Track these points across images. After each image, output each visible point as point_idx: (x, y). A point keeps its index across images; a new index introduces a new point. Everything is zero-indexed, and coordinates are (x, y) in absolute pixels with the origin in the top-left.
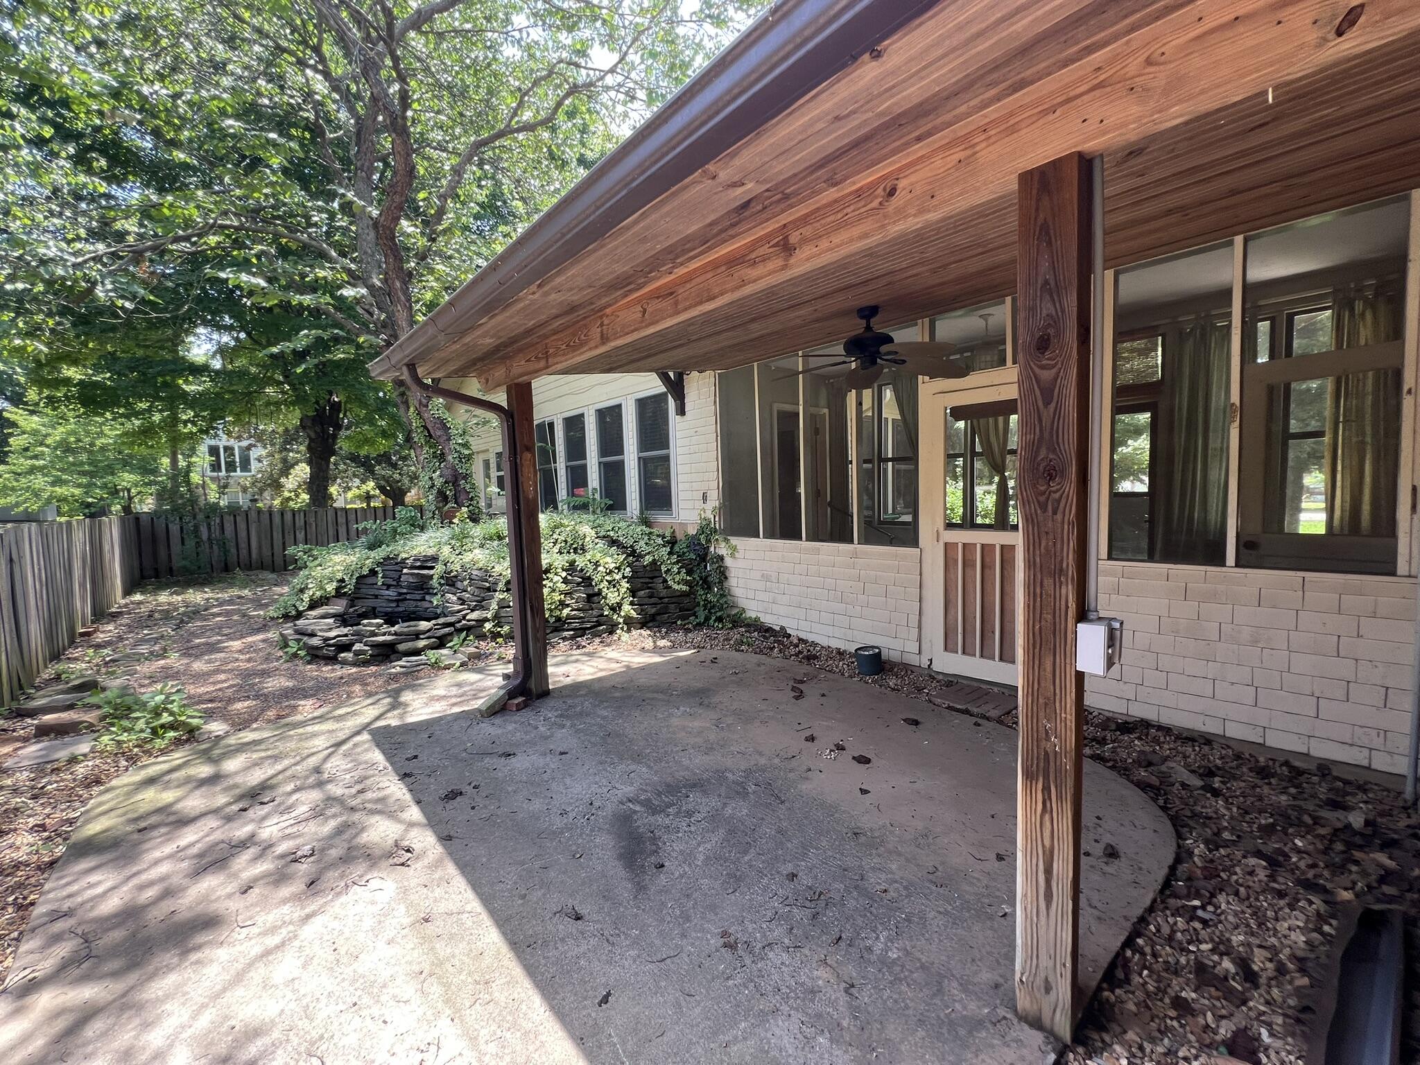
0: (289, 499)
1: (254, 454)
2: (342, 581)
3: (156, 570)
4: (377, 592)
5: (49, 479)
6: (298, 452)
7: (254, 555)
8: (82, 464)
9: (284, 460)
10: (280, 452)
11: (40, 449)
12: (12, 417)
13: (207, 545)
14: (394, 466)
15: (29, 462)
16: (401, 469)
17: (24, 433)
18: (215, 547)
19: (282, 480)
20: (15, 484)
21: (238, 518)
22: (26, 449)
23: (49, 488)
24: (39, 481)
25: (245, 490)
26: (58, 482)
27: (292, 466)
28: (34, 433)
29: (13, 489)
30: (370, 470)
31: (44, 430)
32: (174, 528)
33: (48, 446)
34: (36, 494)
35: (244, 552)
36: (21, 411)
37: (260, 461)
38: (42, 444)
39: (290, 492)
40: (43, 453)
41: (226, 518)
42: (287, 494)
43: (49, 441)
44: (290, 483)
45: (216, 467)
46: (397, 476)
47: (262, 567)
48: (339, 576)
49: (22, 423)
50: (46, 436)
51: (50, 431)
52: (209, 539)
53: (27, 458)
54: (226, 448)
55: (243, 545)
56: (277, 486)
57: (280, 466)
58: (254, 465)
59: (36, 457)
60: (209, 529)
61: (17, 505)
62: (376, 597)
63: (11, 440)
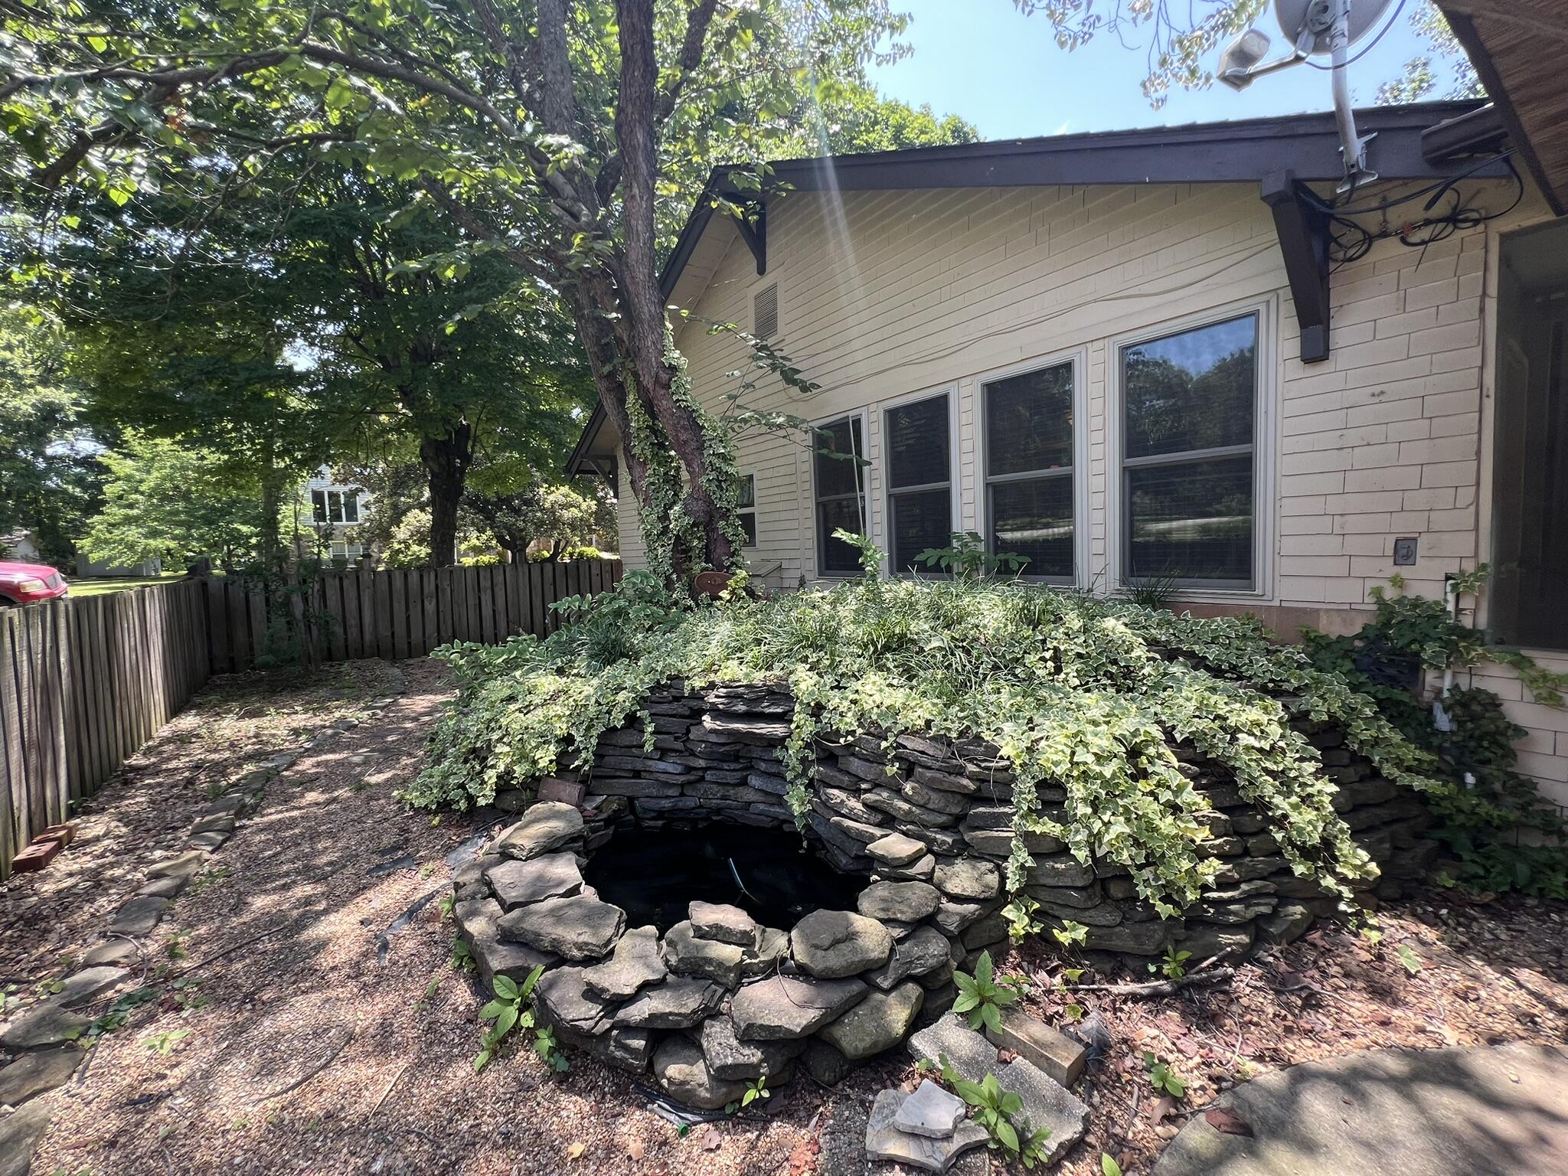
0: (399, 551)
1: (361, 500)
2: (568, 739)
3: (232, 659)
4: (639, 766)
5: (143, 531)
6: (409, 497)
7: (368, 637)
8: (177, 513)
9: (395, 506)
10: (391, 496)
11: (133, 496)
12: (105, 461)
13: (301, 624)
14: (517, 511)
15: (123, 511)
16: (526, 515)
17: (118, 479)
18: (314, 628)
19: (393, 529)
20: (108, 536)
21: (346, 582)
22: (120, 497)
23: (143, 541)
24: (133, 533)
25: (351, 541)
26: (154, 534)
27: (404, 513)
28: (128, 478)
29: (107, 542)
30: (490, 518)
31: (138, 476)
32: (258, 600)
33: (142, 493)
34: (131, 547)
35: (353, 632)
36: (115, 455)
37: (367, 508)
38: (137, 491)
39: (400, 543)
40: (137, 501)
41: (329, 581)
42: (396, 546)
43: (143, 488)
44: (401, 532)
45: (320, 515)
46: (520, 524)
47: (378, 652)
48: (561, 728)
49: (114, 468)
50: (141, 481)
51: (145, 476)
52: (304, 615)
53: (120, 507)
54: (331, 495)
55: (353, 622)
56: (386, 536)
57: (390, 513)
58: (362, 513)
59: (131, 506)
60: (306, 600)
61: (111, 559)
62: (637, 774)
63: (105, 488)
